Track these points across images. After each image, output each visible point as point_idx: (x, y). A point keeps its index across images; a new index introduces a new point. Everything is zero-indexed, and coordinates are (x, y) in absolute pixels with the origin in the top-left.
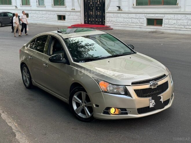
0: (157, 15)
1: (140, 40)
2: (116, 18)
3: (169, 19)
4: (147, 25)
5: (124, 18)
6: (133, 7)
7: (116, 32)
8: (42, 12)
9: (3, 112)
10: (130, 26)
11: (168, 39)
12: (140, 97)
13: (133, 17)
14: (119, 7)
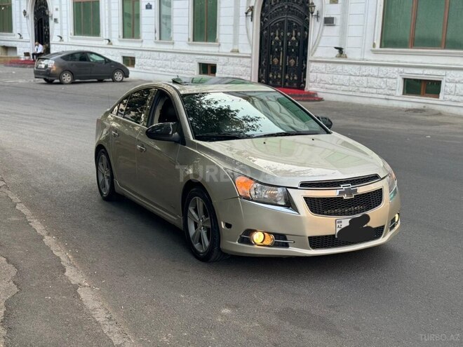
0: (427, 72)
1: (380, 126)
2: (331, 75)
3: (456, 83)
4: (403, 94)
5: (351, 75)
6: (372, 51)
7: (329, 107)
8: (165, 54)
9: (49, 234)
10: (364, 95)
11: (447, 126)
12: (316, 213)
13: (372, 74)
14: (340, 50)
